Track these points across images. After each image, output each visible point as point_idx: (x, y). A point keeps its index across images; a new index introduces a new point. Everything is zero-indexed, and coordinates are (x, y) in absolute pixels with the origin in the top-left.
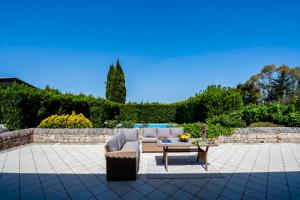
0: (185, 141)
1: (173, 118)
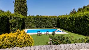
1: (55, 25)
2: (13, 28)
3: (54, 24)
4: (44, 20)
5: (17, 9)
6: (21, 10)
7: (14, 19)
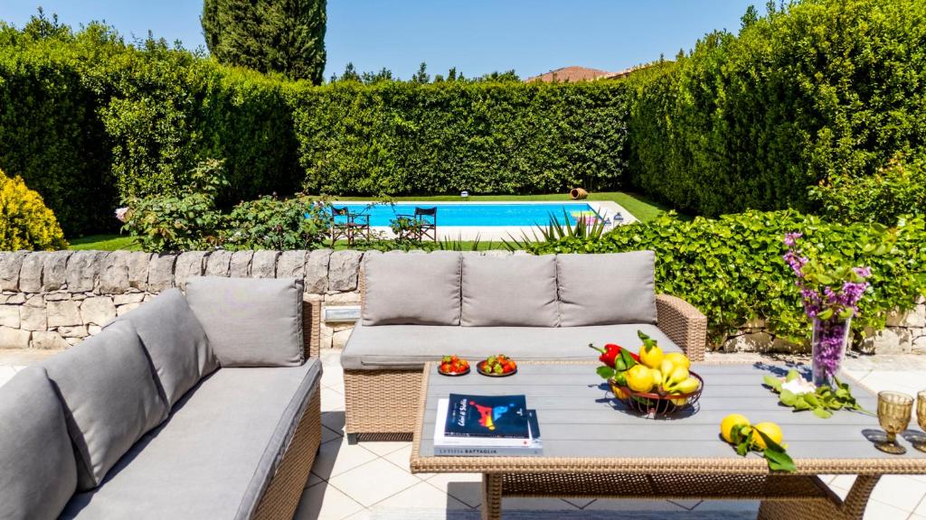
0: (663, 405)
1: (604, 165)
2: (141, 173)
3: (583, 159)
4: (481, 119)
5: (221, 16)
6: (258, 20)
7: (135, 97)
